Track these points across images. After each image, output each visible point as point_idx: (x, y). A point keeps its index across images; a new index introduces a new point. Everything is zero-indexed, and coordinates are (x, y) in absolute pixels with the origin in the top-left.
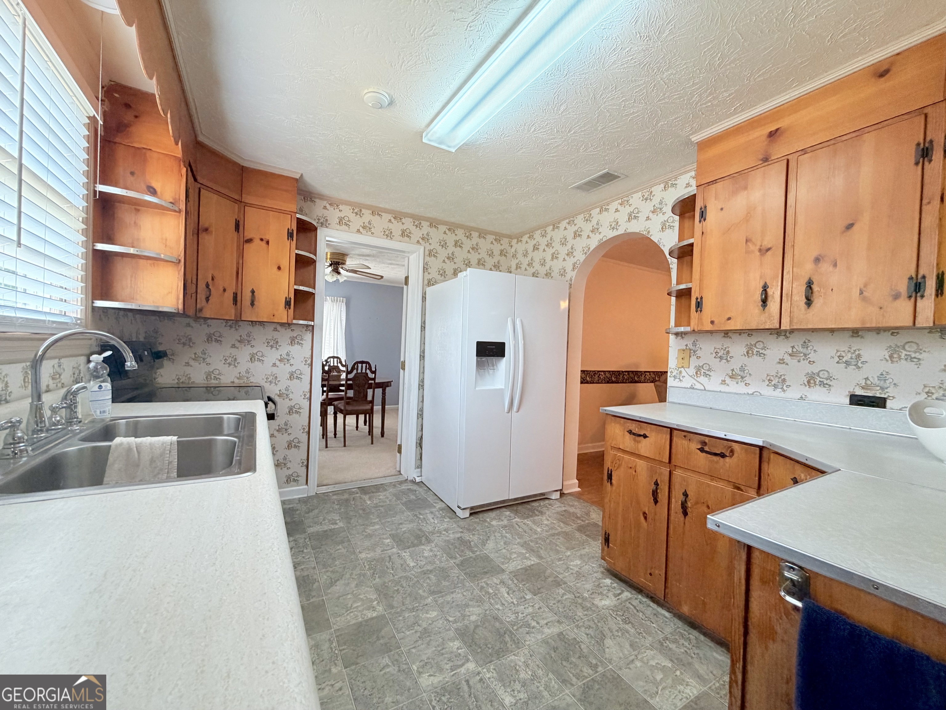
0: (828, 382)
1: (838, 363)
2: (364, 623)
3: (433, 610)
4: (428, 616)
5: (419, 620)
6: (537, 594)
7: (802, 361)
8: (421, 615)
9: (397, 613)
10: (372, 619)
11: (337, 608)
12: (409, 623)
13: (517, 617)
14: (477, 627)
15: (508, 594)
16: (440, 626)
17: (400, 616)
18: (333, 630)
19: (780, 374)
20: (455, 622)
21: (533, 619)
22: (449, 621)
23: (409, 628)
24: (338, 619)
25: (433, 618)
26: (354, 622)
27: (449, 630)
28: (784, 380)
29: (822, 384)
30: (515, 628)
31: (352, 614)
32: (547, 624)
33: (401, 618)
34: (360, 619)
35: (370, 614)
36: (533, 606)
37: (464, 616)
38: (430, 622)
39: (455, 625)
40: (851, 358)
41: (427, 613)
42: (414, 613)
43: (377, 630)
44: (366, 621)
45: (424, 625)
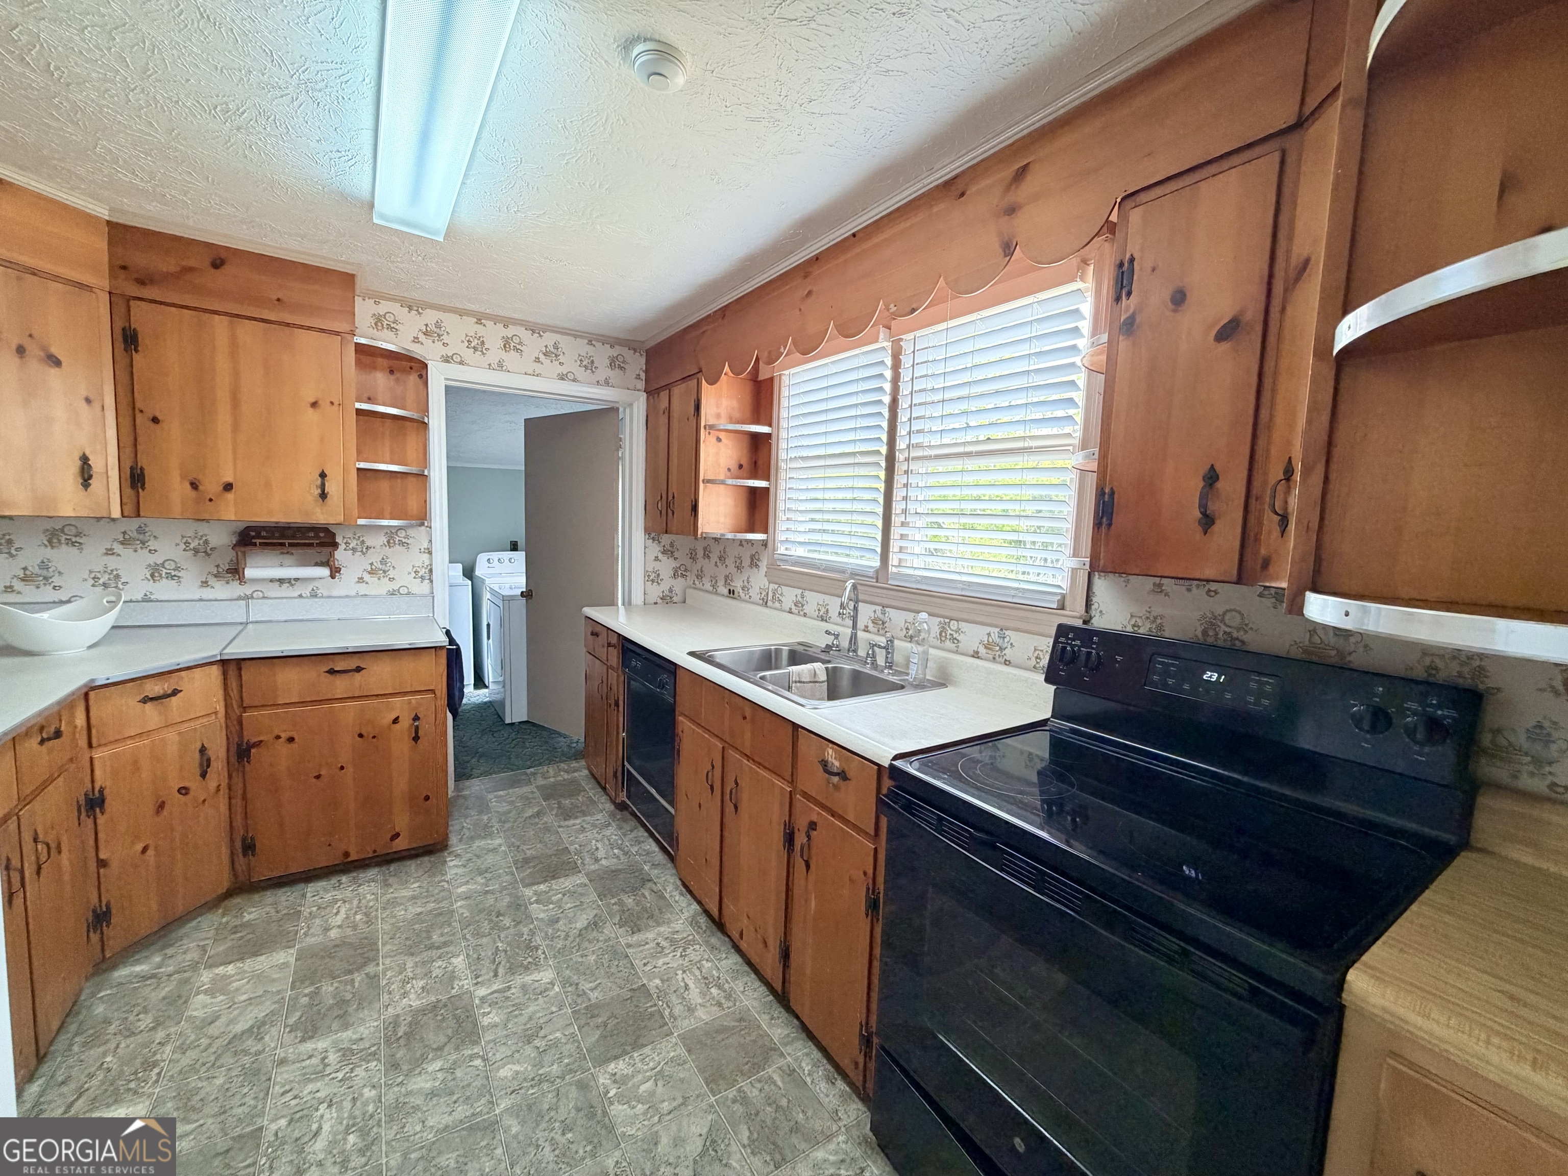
2: (629, 1048)
3: (506, 1077)
4: (517, 1068)
5: (535, 1058)
8: (529, 1068)
9: (571, 1071)
10: (616, 1058)
11: (682, 1076)
12: (553, 1051)
14: (440, 1049)
16: (503, 1049)
17: (568, 1065)
18: (676, 1034)
20: (472, 1057)
22: (482, 1057)
23: (556, 1044)
24: (672, 1054)
25: (509, 1063)
26: (647, 1050)
27: (489, 1042)
31: (651, 1064)
33: (566, 1061)
34: (636, 1055)
35: (620, 1067)
37: (451, 1070)
38: (517, 1055)
39: (475, 1051)
41: (517, 1073)
42: (540, 1072)
43: (606, 1037)
44: (625, 1053)
45: (529, 1051)
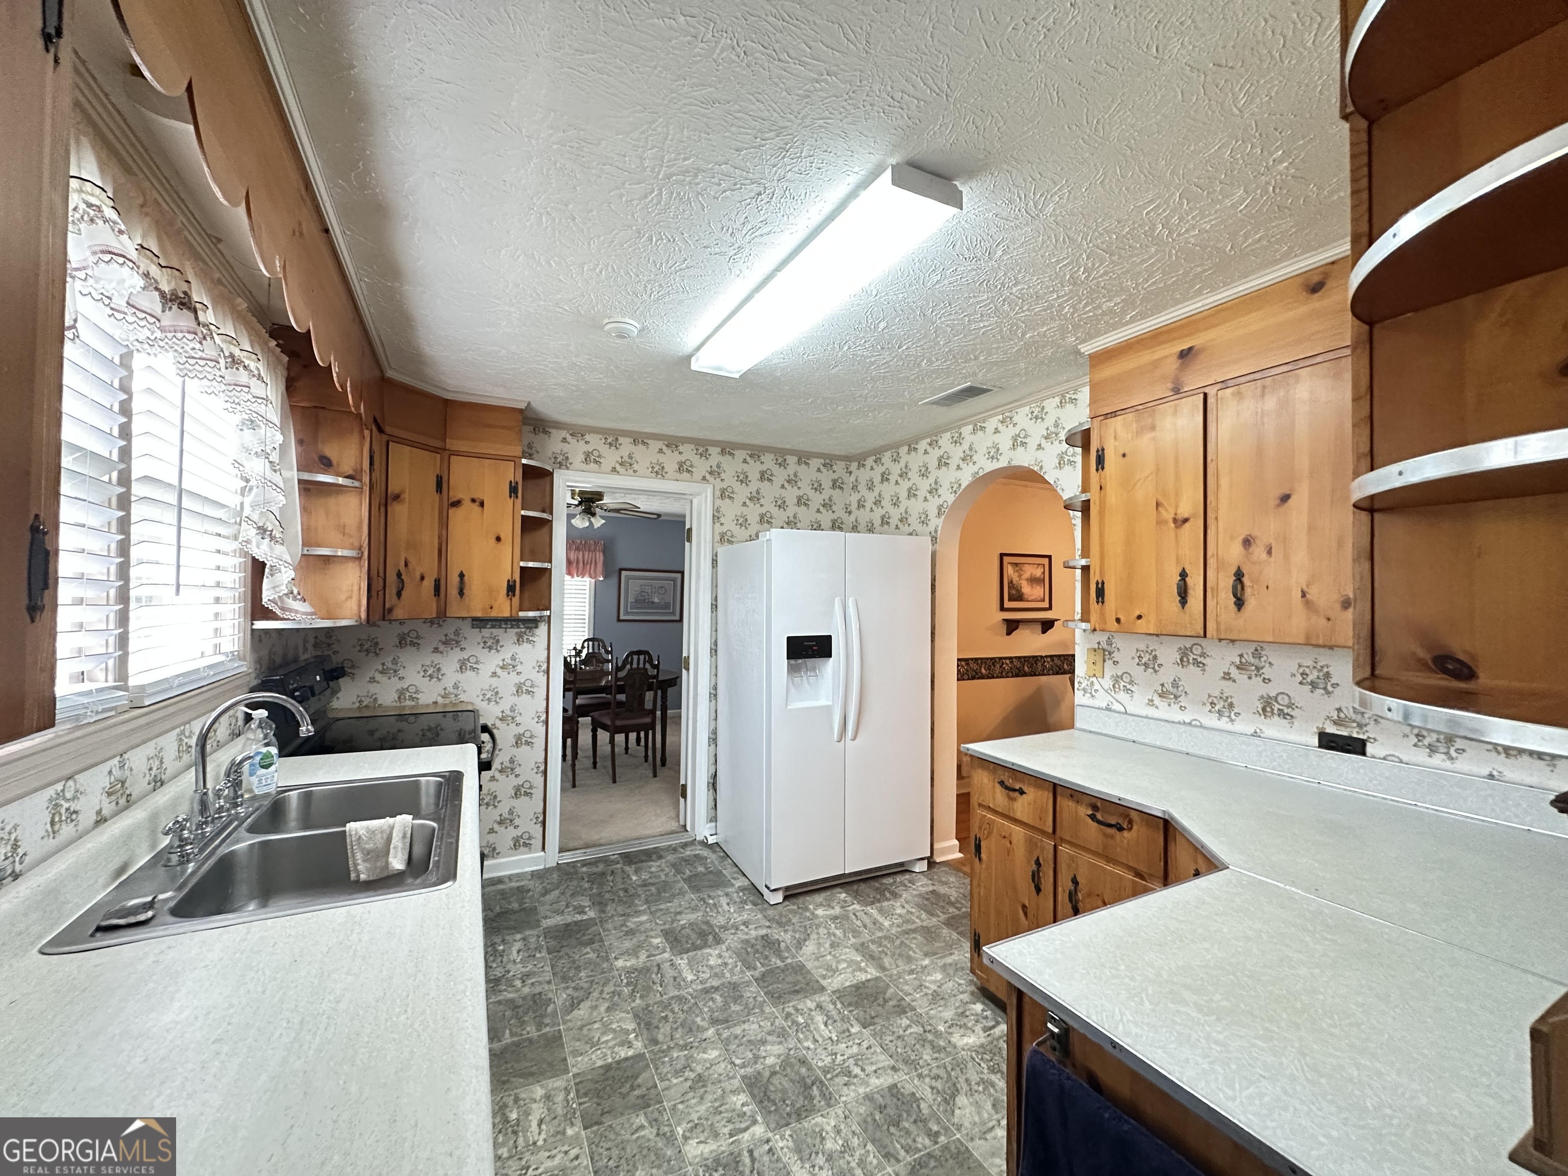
0: (1289, 711)
1: (1301, 683)
2: (614, 1065)
3: (713, 1049)
4: (705, 1056)
5: (692, 1062)
6: (869, 1026)
7: (1253, 677)
8: (695, 1055)
9: (663, 1052)
10: (626, 1059)
11: (578, 1043)
12: (679, 1067)
13: (834, 1061)
14: (773, 1073)
15: (826, 1024)
16: (720, 1071)
17: (665, 1056)
18: (571, 1074)
19: (1226, 695)
20: (743, 1066)
21: (856, 1064)
22: (735, 1065)
23: (677, 1073)
24: (580, 1059)
25: (713, 1059)
26: (600, 1063)
27: (734, 1077)
28: (1231, 705)
29: (1282, 714)
30: (829, 1076)
31: (599, 1052)
32: (875, 1072)
33: (667, 1059)
34: (610, 1060)
35: (623, 1053)
36: (859, 1044)
37: (756, 1058)
38: (708, 1065)
39: (743, 1070)
40: (1318, 678)
41: (704, 1052)
42: (686, 1052)
43: (632, 1077)
44: (618, 1062)
45: (699, 1069)
